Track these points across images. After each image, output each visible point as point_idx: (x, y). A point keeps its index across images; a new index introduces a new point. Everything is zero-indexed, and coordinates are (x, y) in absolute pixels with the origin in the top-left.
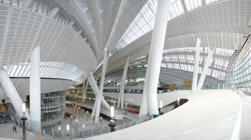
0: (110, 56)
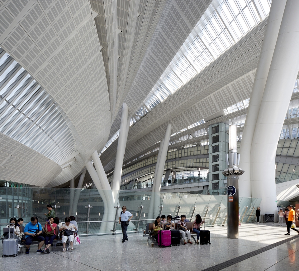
0: (131, 124)
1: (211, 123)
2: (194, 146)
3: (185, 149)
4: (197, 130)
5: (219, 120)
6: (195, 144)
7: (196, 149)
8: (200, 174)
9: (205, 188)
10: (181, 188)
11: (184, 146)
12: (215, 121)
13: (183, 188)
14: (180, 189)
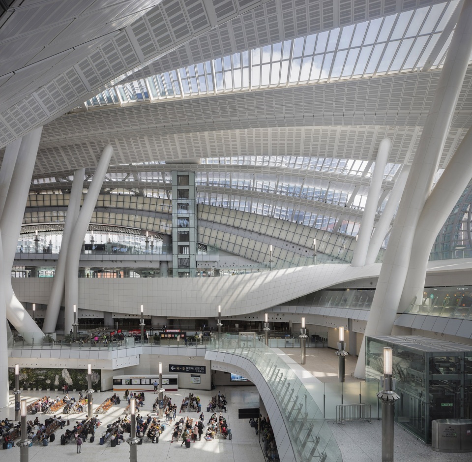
1: (177, 168)
2: (131, 193)
3: (112, 195)
4: (147, 171)
5: (191, 168)
6: (135, 192)
7: (134, 199)
8: (148, 242)
9: (164, 265)
10: (116, 261)
11: (112, 189)
12: (184, 167)
13: (121, 261)
14: (113, 261)
